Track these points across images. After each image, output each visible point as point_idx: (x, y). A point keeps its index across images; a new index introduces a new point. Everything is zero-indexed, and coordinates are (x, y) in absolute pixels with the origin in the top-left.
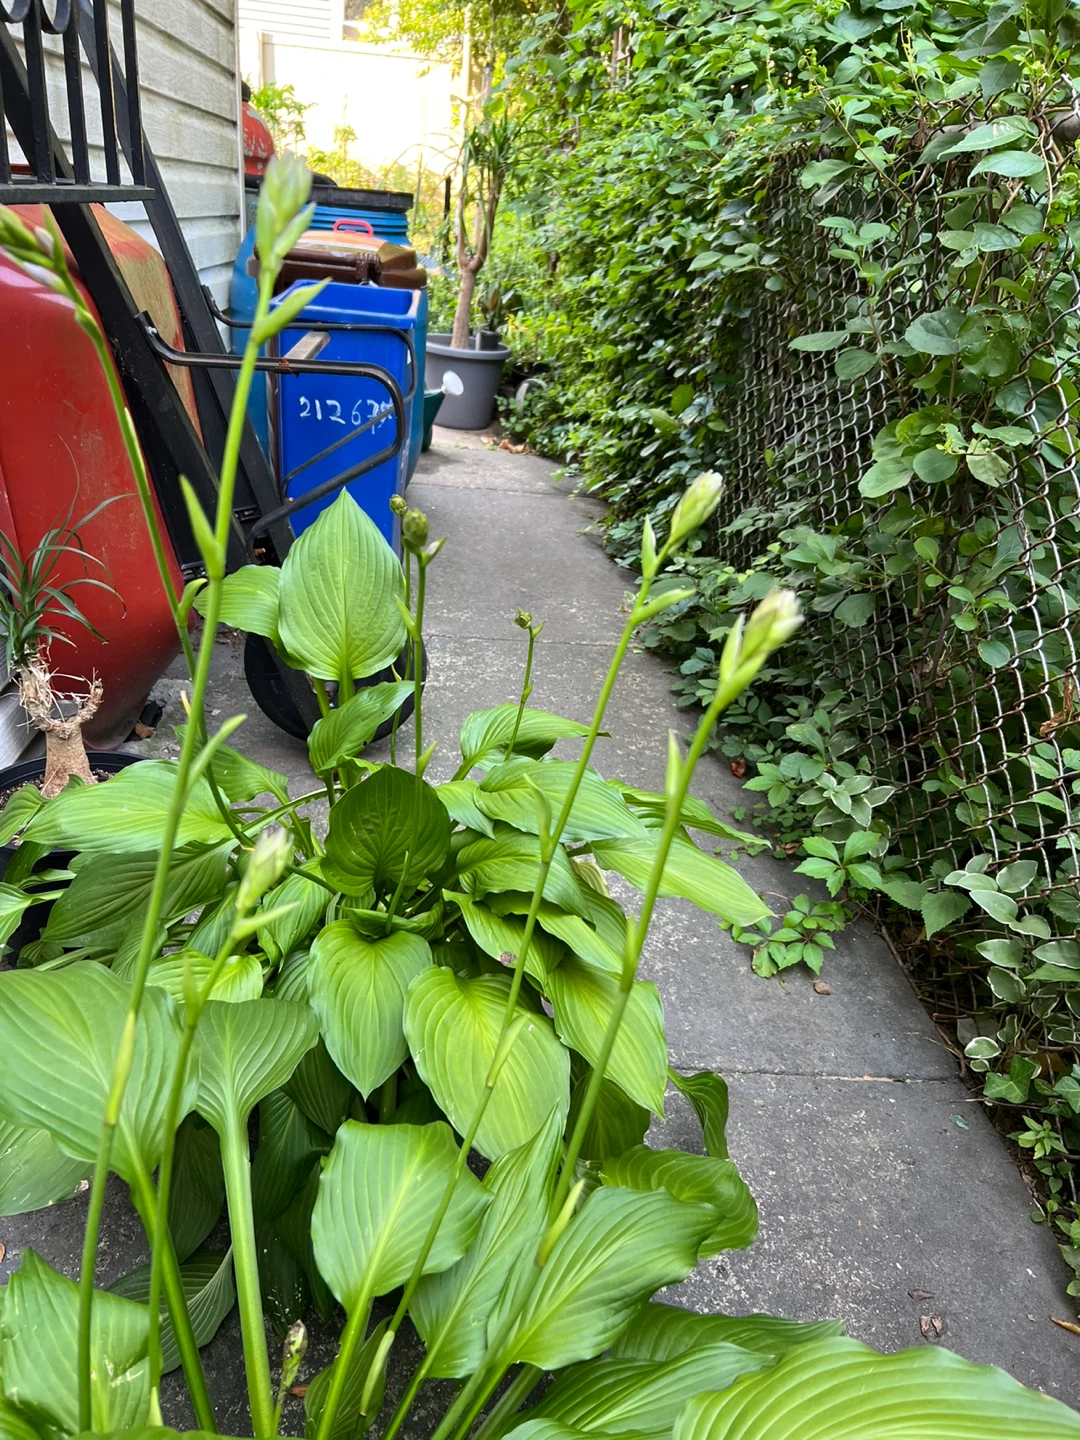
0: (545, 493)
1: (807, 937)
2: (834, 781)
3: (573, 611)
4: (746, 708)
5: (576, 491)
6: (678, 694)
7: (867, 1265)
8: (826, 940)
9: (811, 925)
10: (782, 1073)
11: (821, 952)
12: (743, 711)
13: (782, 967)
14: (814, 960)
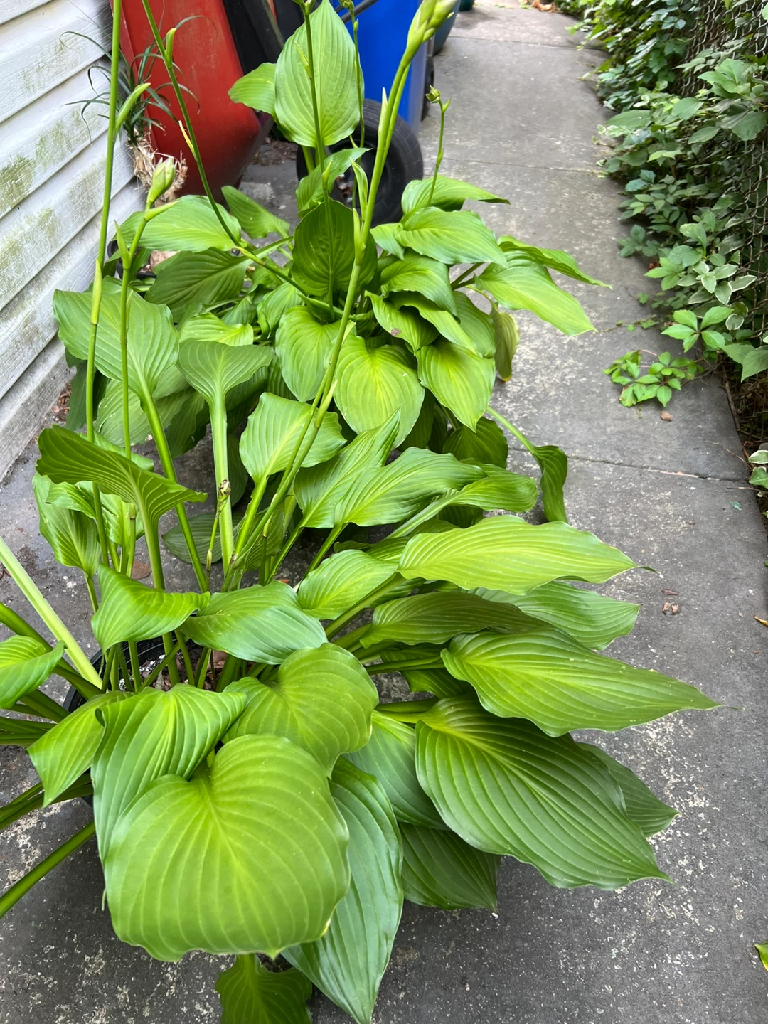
0: (560, 46)
1: (664, 381)
2: (707, 268)
3: (559, 143)
4: (668, 219)
5: (583, 43)
6: (623, 210)
7: (640, 573)
8: (676, 384)
9: (668, 372)
10: (619, 464)
11: (670, 392)
12: (664, 221)
13: (641, 398)
14: (664, 397)
